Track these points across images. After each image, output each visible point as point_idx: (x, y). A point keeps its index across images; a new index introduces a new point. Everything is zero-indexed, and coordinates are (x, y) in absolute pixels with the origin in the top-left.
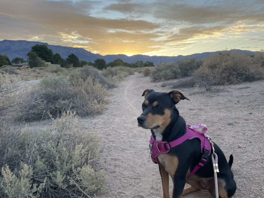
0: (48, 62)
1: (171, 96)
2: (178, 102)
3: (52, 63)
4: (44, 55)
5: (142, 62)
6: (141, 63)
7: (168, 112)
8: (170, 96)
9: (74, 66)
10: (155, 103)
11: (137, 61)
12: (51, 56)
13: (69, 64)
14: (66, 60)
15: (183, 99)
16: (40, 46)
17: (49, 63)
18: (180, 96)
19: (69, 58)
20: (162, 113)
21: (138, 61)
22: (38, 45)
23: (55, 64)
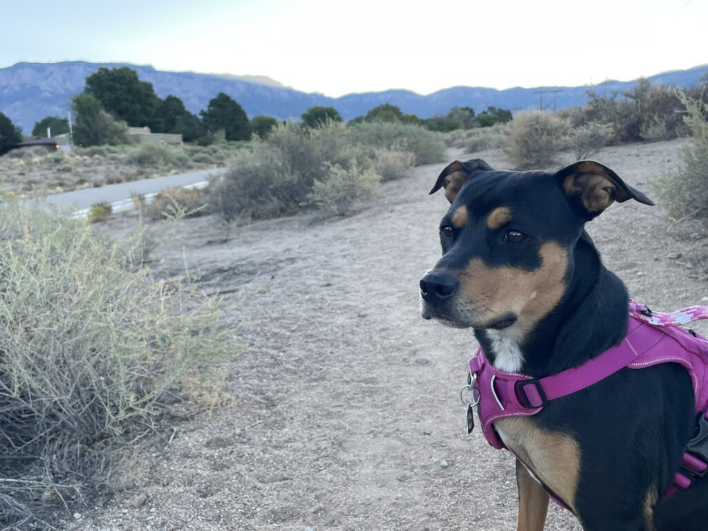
0: (142, 126)
1: (569, 184)
2: (597, 213)
3: (155, 129)
4: (125, 103)
5: (471, 111)
6: (467, 113)
7: (555, 257)
8: (562, 189)
9: (229, 137)
10: (498, 216)
11: (453, 109)
12: (150, 105)
13: (213, 131)
14: (201, 117)
15: (622, 200)
16: (113, 74)
17: (145, 131)
18: (610, 184)
19: (212, 108)
20: (530, 261)
21: (456, 107)
22: (106, 71)
23: (166, 131)
